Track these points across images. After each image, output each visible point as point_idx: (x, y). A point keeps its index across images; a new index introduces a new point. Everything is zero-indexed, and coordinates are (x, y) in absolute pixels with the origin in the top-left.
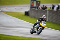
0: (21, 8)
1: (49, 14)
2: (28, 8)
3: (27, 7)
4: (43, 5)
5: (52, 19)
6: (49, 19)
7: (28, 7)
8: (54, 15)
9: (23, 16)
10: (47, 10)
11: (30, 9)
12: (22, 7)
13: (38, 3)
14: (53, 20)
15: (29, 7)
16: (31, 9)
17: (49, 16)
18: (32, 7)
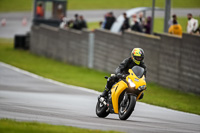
0: (3, 25)
1: (96, 44)
2: (25, 25)
3: (21, 19)
4: (76, 16)
5: (106, 61)
6: (94, 61)
7: (24, 21)
8: (112, 46)
9: (8, 49)
10: (88, 33)
11: (33, 28)
12: (4, 21)
13: (60, 7)
14: (109, 64)
15: (28, 19)
16: (37, 28)
17: (95, 52)
18: (39, 20)
